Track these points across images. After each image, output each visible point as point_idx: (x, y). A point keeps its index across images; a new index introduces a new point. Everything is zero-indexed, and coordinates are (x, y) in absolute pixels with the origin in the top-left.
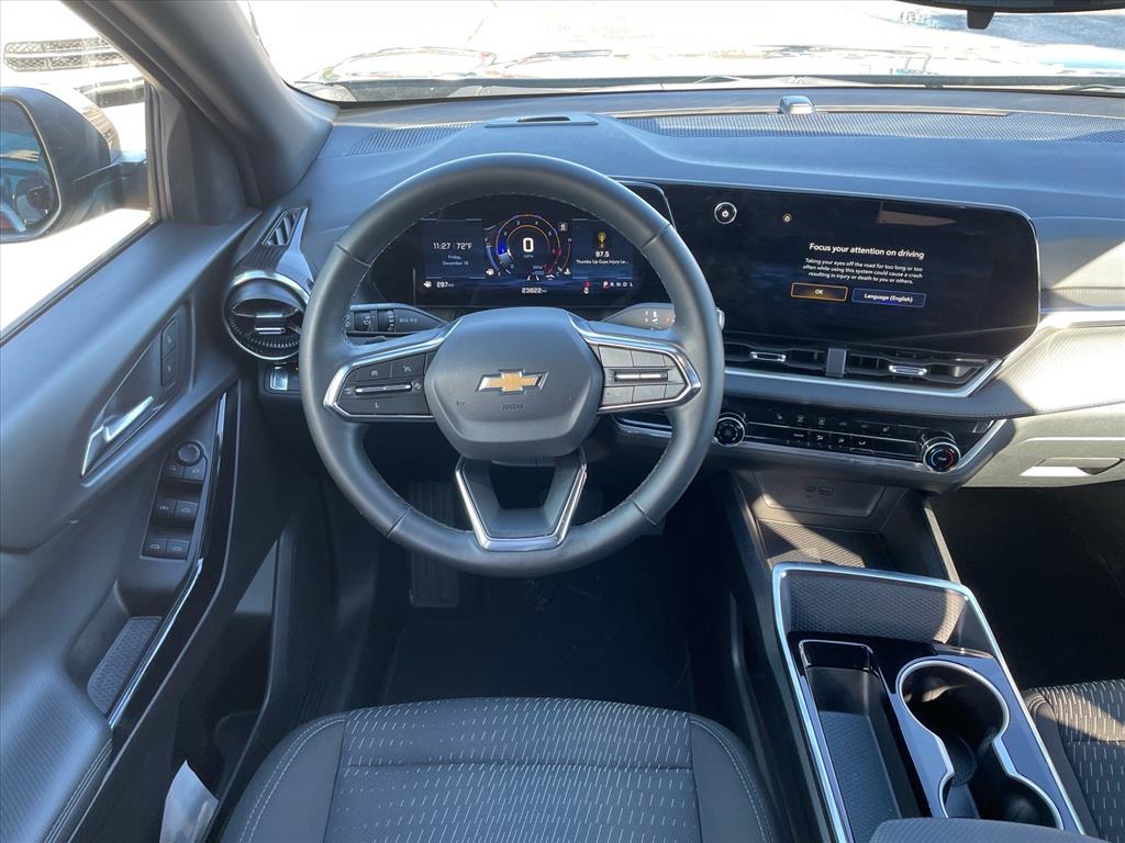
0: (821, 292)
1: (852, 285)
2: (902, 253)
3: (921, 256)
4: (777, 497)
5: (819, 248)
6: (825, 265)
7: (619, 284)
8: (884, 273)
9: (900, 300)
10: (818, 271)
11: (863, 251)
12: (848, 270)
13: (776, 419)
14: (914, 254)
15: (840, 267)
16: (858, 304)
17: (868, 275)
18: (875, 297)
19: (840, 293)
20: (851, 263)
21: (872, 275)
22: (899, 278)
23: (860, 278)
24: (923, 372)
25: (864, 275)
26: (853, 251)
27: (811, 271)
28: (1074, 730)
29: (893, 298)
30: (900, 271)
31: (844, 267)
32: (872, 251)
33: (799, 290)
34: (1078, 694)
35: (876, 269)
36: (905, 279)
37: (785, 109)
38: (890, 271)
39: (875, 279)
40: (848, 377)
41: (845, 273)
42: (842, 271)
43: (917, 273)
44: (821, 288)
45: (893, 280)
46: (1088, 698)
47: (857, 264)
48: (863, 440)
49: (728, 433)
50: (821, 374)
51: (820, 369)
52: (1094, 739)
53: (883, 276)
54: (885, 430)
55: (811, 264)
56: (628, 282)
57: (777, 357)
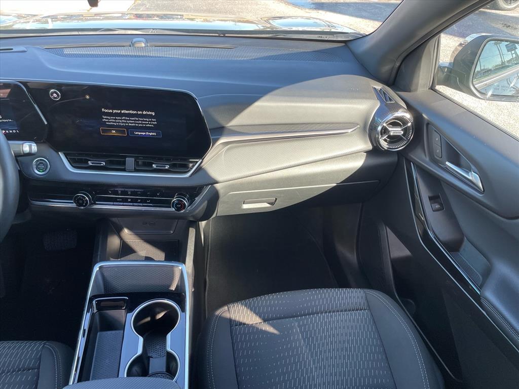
0: (114, 132)
1: (128, 128)
2: (144, 113)
3: (153, 114)
4: (130, 229)
5: (107, 111)
6: (112, 119)
7: (11, 131)
8: (140, 122)
9: (151, 134)
10: (110, 122)
11: (127, 112)
12: (123, 121)
13: (109, 193)
14: (150, 113)
15: (119, 119)
16: (132, 137)
17: (133, 123)
18: (139, 133)
19: (123, 132)
20: (124, 118)
21: (135, 123)
22: (147, 124)
23: (130, 124)
24: (167, 167)
25: (131, 123)
26: (122, 112)
27: (107, 122)
28: (236, 321)
29: (147, 133)
30: (147, 121)
31: (121, 120)
32: (131, 112)
33: (104, 131)
34: (242, 304)
35: (135, 120)
36: (150, 124)
37: (132, 45)
38: (142, 121)
39: (137, 125)
40: (136, 171)
41: (122, 123)
42: (121, 121)
43: (154, 121)
44: (114, 130)
45: (144, 125)
46: (246, 306)
47: (126, 118)
48: (148, 199)
49: (81, 202)
50: (124, 170)
51: (123, 168)
52: (244, 324)
53: (140, 123)
54: (158, 194)
55: (106, 119)
56: (16, 130)
57: (101, 164)
